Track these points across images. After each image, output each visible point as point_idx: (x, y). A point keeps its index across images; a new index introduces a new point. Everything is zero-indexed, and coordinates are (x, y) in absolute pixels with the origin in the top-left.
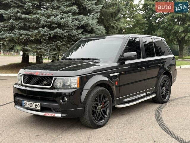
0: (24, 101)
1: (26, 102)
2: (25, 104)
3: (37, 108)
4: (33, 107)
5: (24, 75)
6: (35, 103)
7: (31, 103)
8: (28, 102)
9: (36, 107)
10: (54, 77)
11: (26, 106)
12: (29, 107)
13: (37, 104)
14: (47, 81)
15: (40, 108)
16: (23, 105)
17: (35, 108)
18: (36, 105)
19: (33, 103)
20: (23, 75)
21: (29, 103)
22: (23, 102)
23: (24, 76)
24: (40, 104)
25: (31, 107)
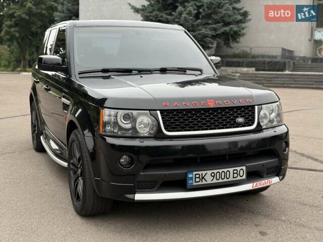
0: (194, 173)
1: (204, 173)
2: (198, 180)
3: (239, 178)
4: (225, 180)
5: (162, 111)
6: (231, 170)
7: (220, 171)
8: (209, 172)
9: (235, 175)
10: (256, 107)
11: (204, 182)
12: (215, 181)
13: (238, 169)
14: (242, 117)
15: (244, 177)
16: (190, 182)
17: (231, 179)
18: (235, 172)
19: (225, 170)
20: (158, 112)
21: (215, 171)
22: (190, 176)
23: (161, 113)
24: (244, 168)
25: (221, 181)
